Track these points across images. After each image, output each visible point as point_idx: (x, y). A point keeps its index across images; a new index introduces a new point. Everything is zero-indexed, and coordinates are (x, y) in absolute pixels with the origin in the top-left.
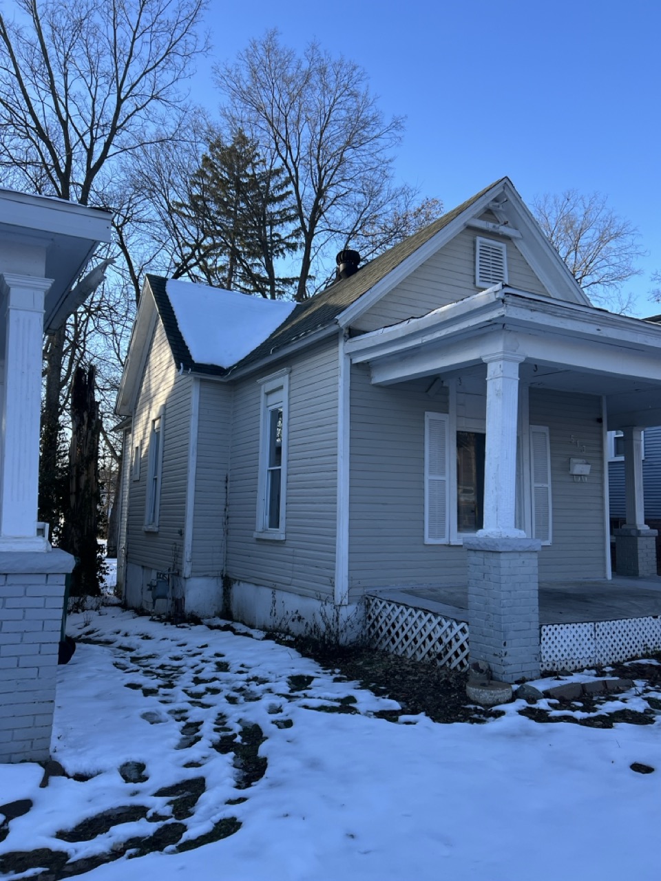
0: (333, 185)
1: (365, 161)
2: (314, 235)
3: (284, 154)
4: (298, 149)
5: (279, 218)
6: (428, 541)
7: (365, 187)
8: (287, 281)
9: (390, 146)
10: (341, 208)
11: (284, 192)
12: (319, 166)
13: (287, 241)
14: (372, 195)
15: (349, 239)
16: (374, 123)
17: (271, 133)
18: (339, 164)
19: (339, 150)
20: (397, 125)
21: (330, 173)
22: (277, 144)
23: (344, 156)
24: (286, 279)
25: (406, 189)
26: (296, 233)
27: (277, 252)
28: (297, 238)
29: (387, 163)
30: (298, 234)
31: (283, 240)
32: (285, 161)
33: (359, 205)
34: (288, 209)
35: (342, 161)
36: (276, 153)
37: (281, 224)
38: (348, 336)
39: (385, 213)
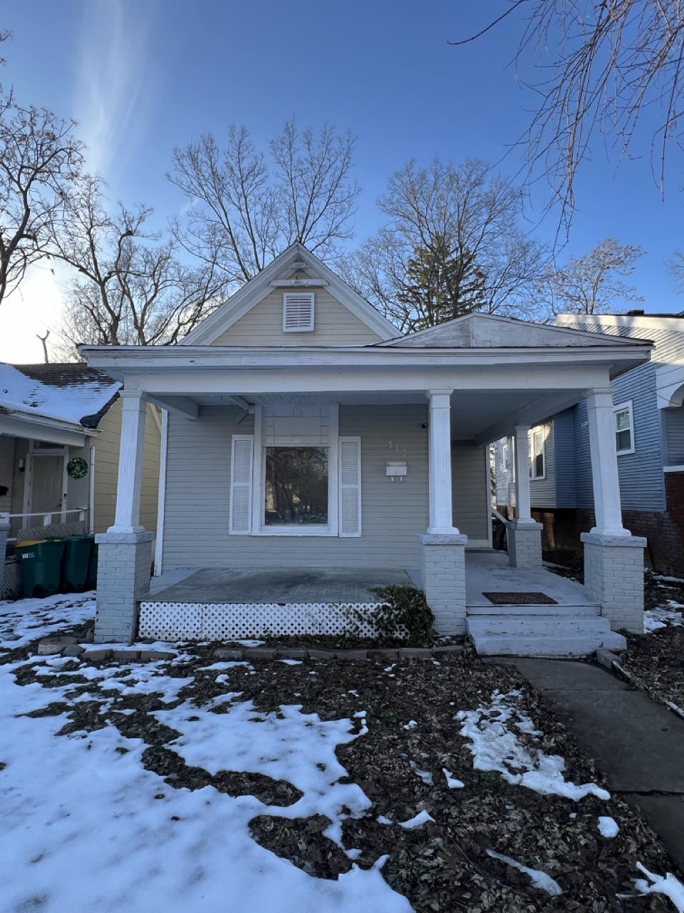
6: (232, 532)
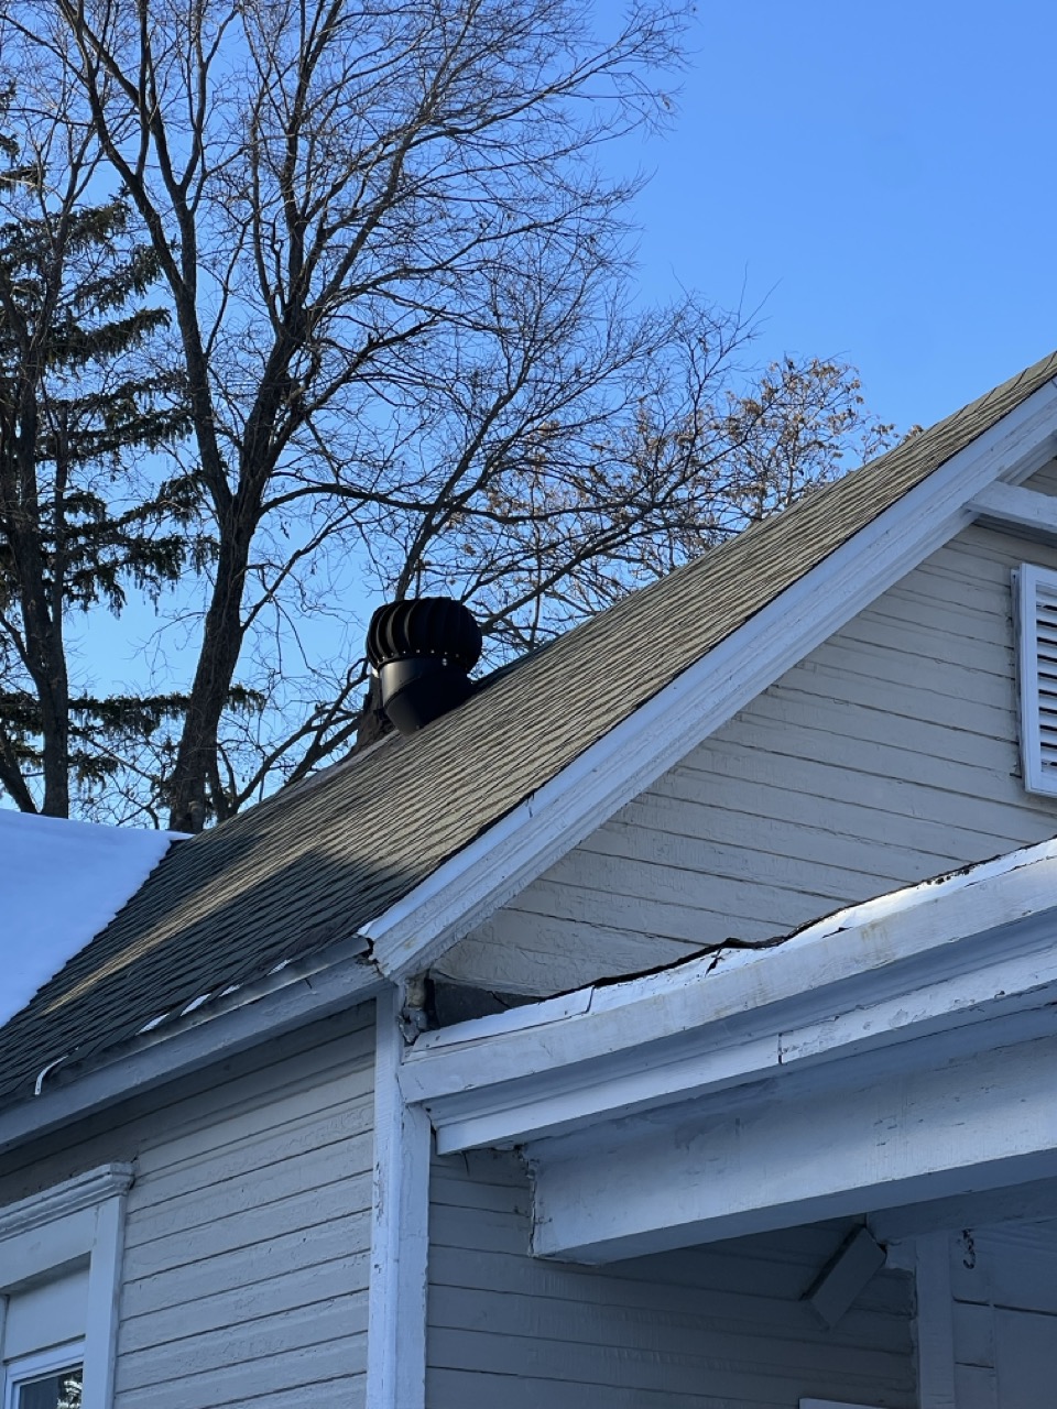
0: (356, 290)
1: (501, 193)
2: (259, 510)
3: (129, 150)
4: (198, 129)
5: (99, 425)
7: (502, 307)
8: (126, 715)
9: (618, 129)
10: (391, 391)
11: (128, 315)
12: (291, 207)
13: (132, 530)
14: (538, 338)
15: (429, 530)
16: (547, 27)
17: (74, 53)
18: (388, 200)
19: (384, 140)
20: (647, 40)
21: (344, 237)
22: (97, 104)
23: (409, 166)
24: (126, 703)
25: (693, 318)
26: (178, 497)
27: (83, 578)
28: (184, 517)
29: (605, 202)
30: (187, 503)
31: (113, 525)
32: (134, 183)
33: (475, 381)
34: (143, 388)
35: (397, 191)
36: (95, 144)
37: (107, 457)
38: (419, 1017)
39: (595, 420)
